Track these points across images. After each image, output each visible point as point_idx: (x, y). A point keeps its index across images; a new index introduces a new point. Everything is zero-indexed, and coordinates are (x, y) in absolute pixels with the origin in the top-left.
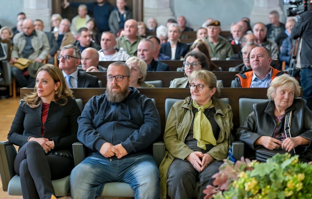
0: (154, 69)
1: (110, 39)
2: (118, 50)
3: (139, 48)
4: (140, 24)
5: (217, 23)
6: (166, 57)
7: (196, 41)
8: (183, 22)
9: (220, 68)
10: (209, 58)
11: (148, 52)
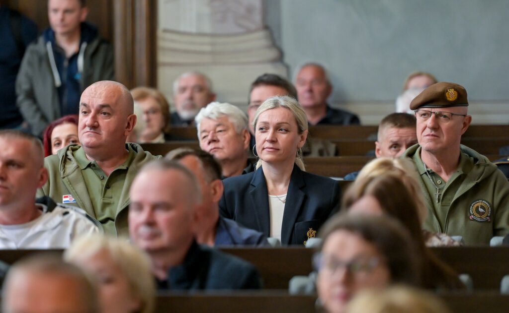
0: (196, 283)
1: (18, 158)
2: (50, 204)
3: (135, 195)
4: (142, 97)
5: (452, 95)
6: (247, 233)
7: (370, 169)
8: (318, 89)
9: (464, 278)
10: (420, 236)
11: (171, 214)
